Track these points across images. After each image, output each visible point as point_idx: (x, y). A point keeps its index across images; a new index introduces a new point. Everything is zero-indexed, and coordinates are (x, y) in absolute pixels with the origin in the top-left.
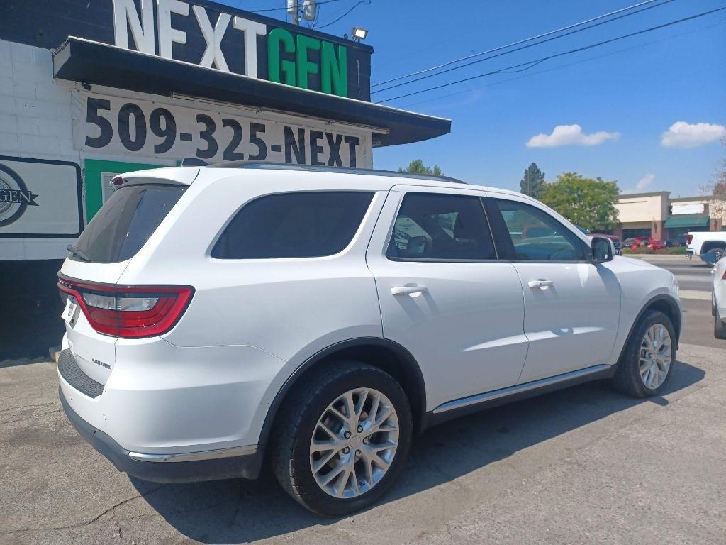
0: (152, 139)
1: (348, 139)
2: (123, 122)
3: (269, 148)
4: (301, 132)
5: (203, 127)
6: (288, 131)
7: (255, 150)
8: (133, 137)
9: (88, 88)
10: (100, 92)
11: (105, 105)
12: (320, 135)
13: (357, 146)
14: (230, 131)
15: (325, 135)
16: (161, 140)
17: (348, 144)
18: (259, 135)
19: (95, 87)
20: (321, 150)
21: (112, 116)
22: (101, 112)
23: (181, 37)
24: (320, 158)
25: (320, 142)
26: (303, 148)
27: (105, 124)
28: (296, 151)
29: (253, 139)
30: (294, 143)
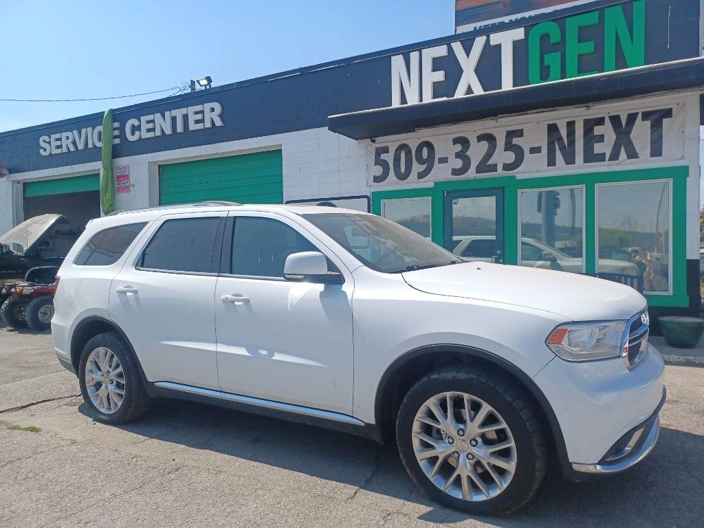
0: (417, 168)
1: (646, 116)
2: (397, 160)
3: (527, 151)
4: (571, 125)
5: (458, 147)
6: (552, 129)
7: (510, 157)
8: (403, 170)
9: (374, 141)
10: (382, 141)
11: (386, 150)
12: (601, 121)
13: (666, 121)
14: (485, 145)
15: (607, 121)
16: (423, 167)
17: (648, 123)
18: (515, 141)
19: (379, 139)
20: (601, 138)
21: (389, 158)
22: (383, 156)
23: (440, 76)
24: (598, 148)
25: (598, 130)
26: (572, 142)
27: (384, 164)
28: (562, 148)
29: (509, 146)
30: (561, 139)
